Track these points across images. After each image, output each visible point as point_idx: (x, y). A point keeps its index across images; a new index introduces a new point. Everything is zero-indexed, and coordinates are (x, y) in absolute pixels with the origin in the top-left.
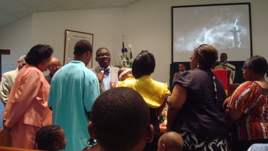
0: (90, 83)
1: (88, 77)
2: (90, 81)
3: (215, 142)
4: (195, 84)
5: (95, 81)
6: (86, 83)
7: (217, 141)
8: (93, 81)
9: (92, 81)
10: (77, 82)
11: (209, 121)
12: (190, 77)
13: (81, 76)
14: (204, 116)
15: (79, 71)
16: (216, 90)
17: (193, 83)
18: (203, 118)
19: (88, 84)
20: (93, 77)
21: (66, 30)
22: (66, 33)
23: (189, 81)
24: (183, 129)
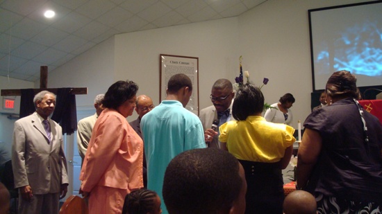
0: (192, 129)
1: (190, 121)
2: (192, 126)
3: (367, 209)
4: (333, 124)
5: (199, 125)
6: (186, 129)
7: (369, 208)
8: (196, 126)
9: (194, 127)
10: (175, 129)
11: (356, 177)
12: (324, 116)
13: (180, 120)
14: (347, 171)
15: (176, 114)
16: (366, 129)
17: (329, 123)
18: (346, 174)
19: (190, 131)
20: (195, 121)
21: (161, 55)
22: (161, 59)
23: (323, 121)
24: (316, 190)
